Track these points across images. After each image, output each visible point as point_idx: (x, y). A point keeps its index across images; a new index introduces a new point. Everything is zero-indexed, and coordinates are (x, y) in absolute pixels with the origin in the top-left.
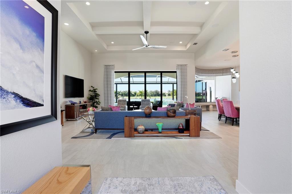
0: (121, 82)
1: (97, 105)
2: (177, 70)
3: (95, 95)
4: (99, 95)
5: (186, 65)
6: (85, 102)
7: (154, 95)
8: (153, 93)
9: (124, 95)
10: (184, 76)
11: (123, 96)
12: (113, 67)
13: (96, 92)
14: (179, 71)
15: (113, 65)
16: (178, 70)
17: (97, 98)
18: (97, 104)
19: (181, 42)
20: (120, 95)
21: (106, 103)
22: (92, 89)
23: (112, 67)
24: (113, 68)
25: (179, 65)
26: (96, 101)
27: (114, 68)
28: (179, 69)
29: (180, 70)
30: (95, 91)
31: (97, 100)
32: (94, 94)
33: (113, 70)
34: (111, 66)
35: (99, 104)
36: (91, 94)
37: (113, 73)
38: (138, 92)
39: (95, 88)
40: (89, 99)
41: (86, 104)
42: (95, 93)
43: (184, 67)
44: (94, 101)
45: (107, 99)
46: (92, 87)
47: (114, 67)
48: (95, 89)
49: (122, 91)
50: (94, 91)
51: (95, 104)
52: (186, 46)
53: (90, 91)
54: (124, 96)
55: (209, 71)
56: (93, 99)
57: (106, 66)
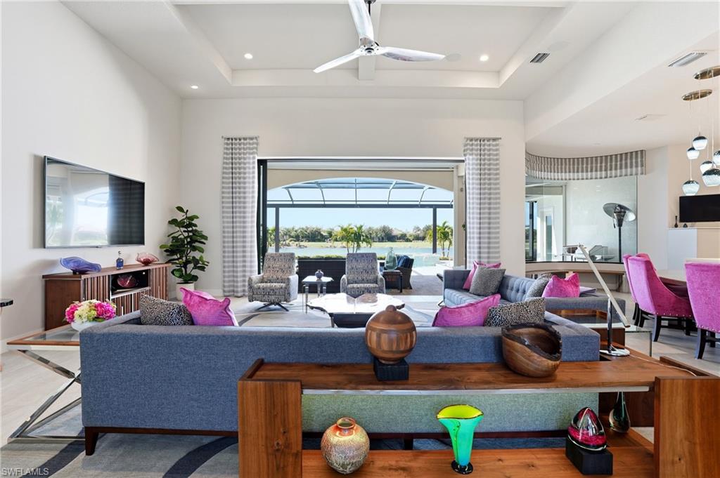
0: (291, 203)
1: (196, 272)
2: (465, 155)
3: (188, 237)
4: (206, 238)
5: (494, 140)
6: (147, 263)
7: (379, 239)
8: (376, 233)
9: (303, 237)
10: (489, 174)
11: (298, 241)
12: (253, 144)
13: (196, 226)
14: (473, 159)
15: (252, 139)
16: (471, 157)
17: (194, 249)
18: (195, 267)
19: (484, 58)
20: (292, 237)
21: (226, 264)
22: (180, 217)
23: (250, 144)
24: (253, 149)
25: (471, 140)
26: (194, 257)
27: (257, 149)
28: (474, 152)
29: (477, 155)
30: (191, 225)
31: (197, 255)
32: (186, 234)
33: (252, 153)
34: (245, 139)
35: (202, 269)
36: (176, 235)
37: (254, 163)
38: (337, 230)
39: (189, 215)
40: (166, 251)
41: (147, 271)
42: (188, 232)
43: (489, 145)
44: (184, 258)
45: (231, 250)
46: (180, 209)
47: (257, 144)
48: (192, 218)
49: (296, 229)
50: (189, 223)
51: (191, 266)
52: (498, 73)
53: (173, 222)
54: (302, 241)
55: (562, 164)
56: (183, 251)
57: (228, 139)
